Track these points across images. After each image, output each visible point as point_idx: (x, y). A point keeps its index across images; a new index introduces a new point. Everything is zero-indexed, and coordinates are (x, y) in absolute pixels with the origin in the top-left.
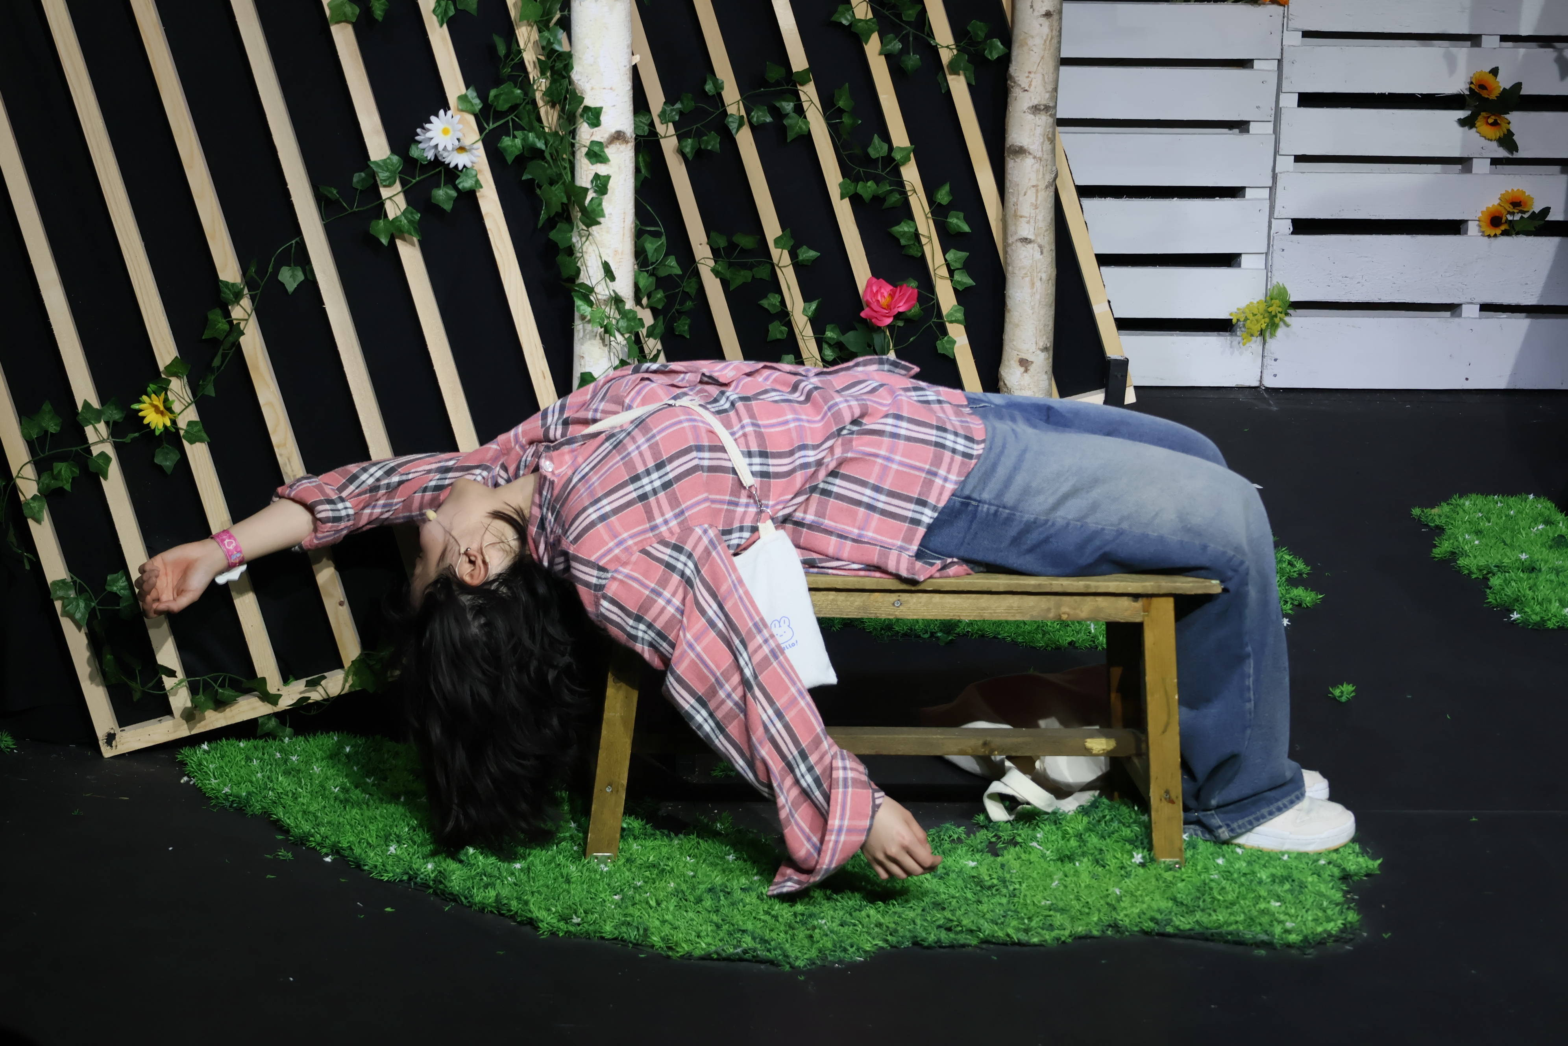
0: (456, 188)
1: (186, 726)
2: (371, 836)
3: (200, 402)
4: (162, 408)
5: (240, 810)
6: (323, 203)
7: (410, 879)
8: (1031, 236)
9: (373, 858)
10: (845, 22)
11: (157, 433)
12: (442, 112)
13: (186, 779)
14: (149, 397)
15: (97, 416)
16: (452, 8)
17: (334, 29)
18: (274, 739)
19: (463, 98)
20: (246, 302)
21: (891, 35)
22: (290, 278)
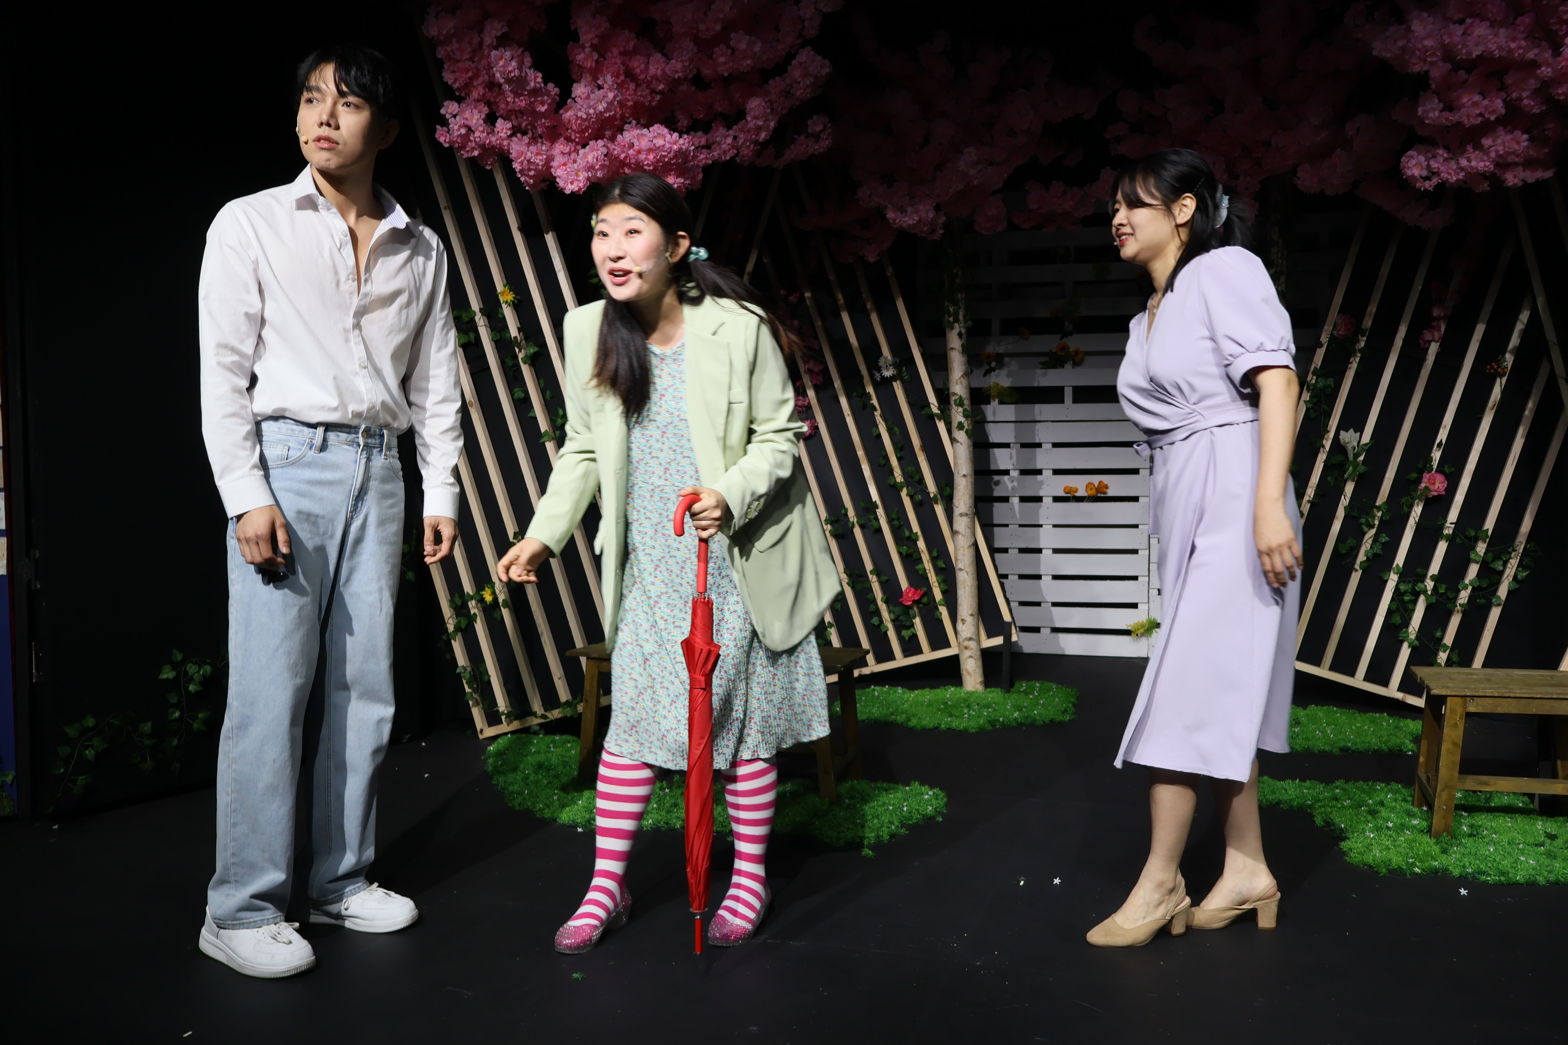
1: (506, 728)
4: (491, 593)
8: (963, 568)
10: (893, 483)
11: (489, 603)
14: (487, 589)
15: (472, 598)
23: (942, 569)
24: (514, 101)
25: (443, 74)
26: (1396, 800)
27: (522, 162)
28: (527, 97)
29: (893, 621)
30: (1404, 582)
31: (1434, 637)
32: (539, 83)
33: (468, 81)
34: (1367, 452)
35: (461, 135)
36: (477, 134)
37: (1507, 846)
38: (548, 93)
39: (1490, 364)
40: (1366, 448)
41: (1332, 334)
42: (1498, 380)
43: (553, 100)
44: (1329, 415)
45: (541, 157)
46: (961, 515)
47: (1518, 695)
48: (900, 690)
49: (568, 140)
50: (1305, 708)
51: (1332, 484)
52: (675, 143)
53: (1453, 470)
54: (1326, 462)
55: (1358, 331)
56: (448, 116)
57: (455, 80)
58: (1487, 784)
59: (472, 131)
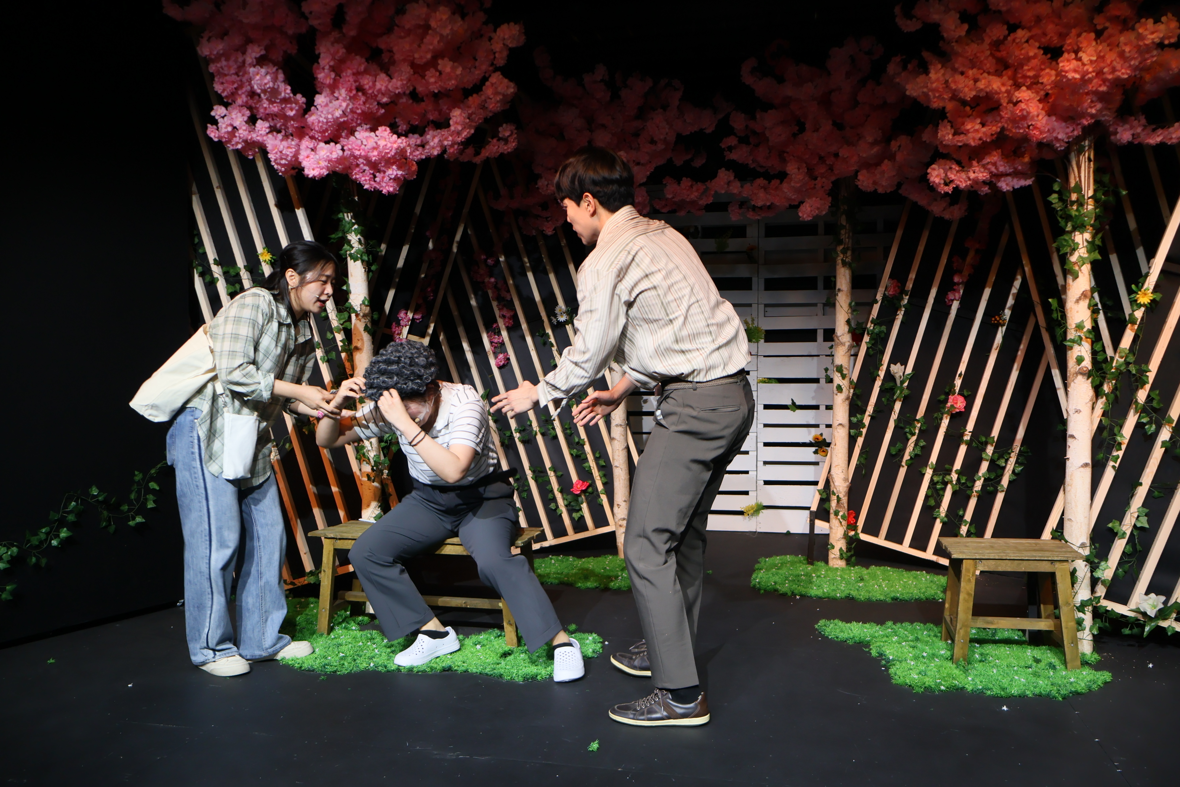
23: (603, 466)
24: (269, 107)
25: (215, 85)
26: (929, 636)
27: (276, 153)
28: (279, 105)
29: (566, 506)
30: (937, 475)
31: (958, 515)
32: (288, 94)
33: (234, 90)
34: (910, 379)
35: (228, 132)
36: (241, 131)
37: (1006, 669)
38: (296, 102)
39: (994, 317)
40: (909, 377)
41: (884, 294)
42: (1000, 328)
43: (300, 107)
44: (882, 353)
45: (291, 150)
46: (617, 425)
47: (1012, 558)
48: (571, 558)
49: (312, 138)
50: (867, 568)
51: (885, 403)
52: (395, 142)
53: (970, 393)
54: (881, 387)
55: (903, 292)
56: (217, 117)
57: (224, 90)
58: (992, 623)
59: (237, 129)
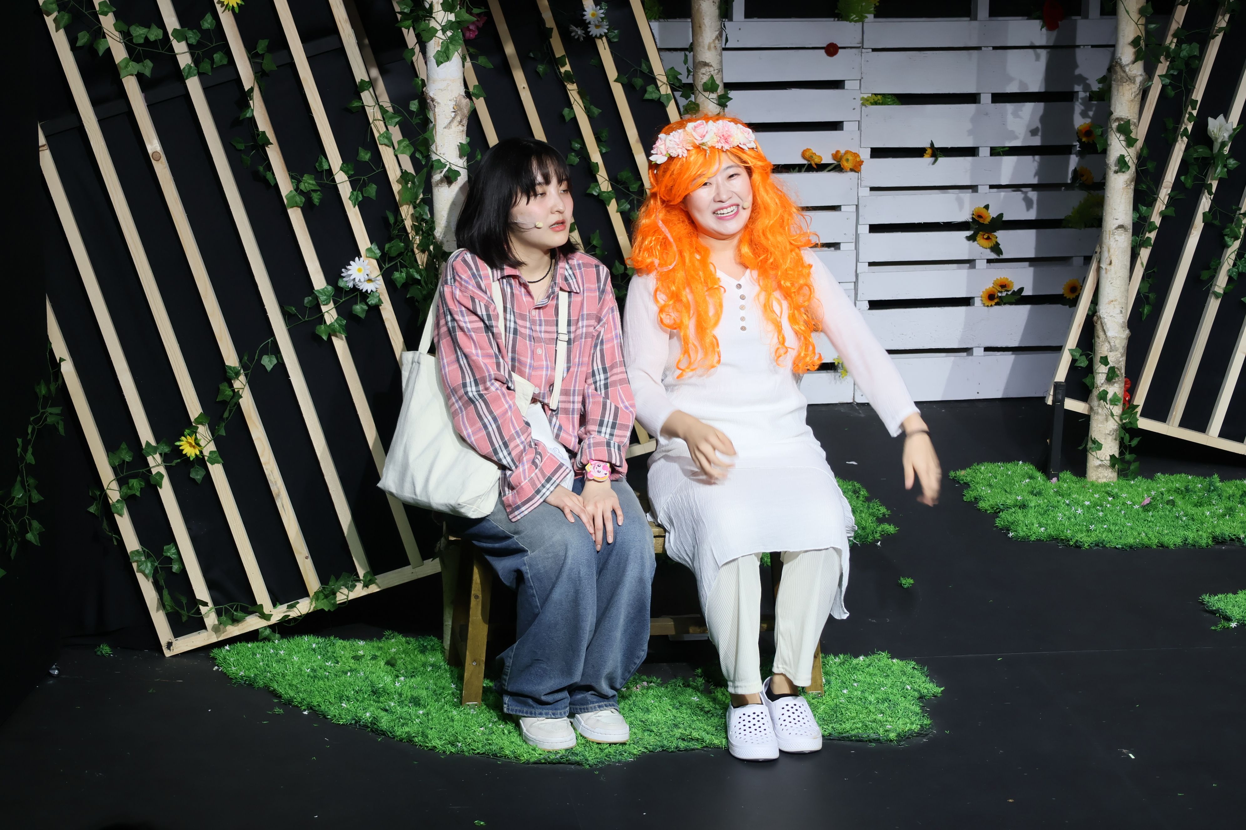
0: (367, 304)
1: (215, 636)
2: (331, 697)
3: (217, 440)
4: (194, 444)
5: (251, 685)
6: (287, 316)
7: (356, 722)
9: (332, 711)
10: (595, 194)
11: (191, 459)
12: (357, 259)
13: (216, 667)
14: (186, 437)
15: (155, 450)
16: (361, 196)
17: (290, 211)
18: (269, 641)
19: (369, 250)
20: (242, 378)
21: (623, 201)
22: (268, 362)
34: (1234, 139)
40: (1233, 135)
